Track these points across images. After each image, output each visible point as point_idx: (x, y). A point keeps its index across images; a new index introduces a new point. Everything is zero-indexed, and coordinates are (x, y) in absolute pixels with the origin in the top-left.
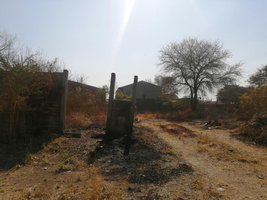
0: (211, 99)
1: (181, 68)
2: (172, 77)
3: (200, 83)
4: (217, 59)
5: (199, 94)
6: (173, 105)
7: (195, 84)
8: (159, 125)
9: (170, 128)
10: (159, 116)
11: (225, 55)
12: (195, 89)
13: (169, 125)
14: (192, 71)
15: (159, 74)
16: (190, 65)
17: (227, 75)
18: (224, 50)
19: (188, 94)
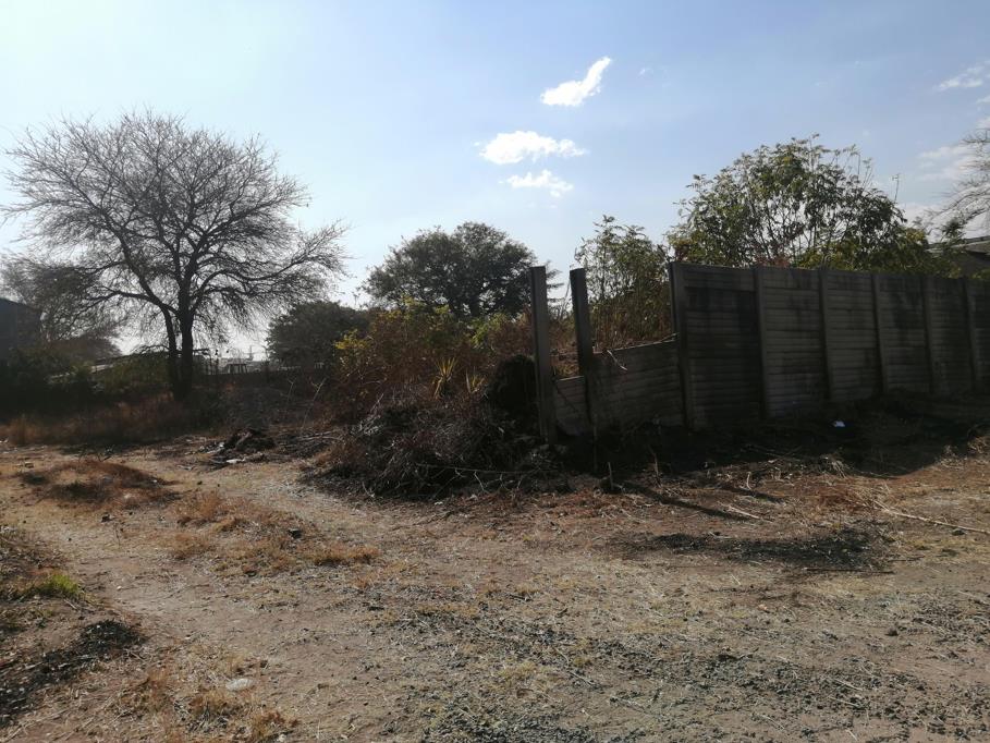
0: (251, 355)
1: (118, 234)
2: (80, 269)
3: (203, 294)
4: (257, 208)
5: (201, 336)
6: (95, 383)
7: (181, 295)
8: (26, 470)
9: (69, 478)
10: (30, 431)
11: (286, 194)
12: (182, 317)
13: (68, 467)
14: (168, 246)
15: (20, 250)
16: (159, 223)
17: (296, 268)
18: (280, 177)
19: (157, 337)
